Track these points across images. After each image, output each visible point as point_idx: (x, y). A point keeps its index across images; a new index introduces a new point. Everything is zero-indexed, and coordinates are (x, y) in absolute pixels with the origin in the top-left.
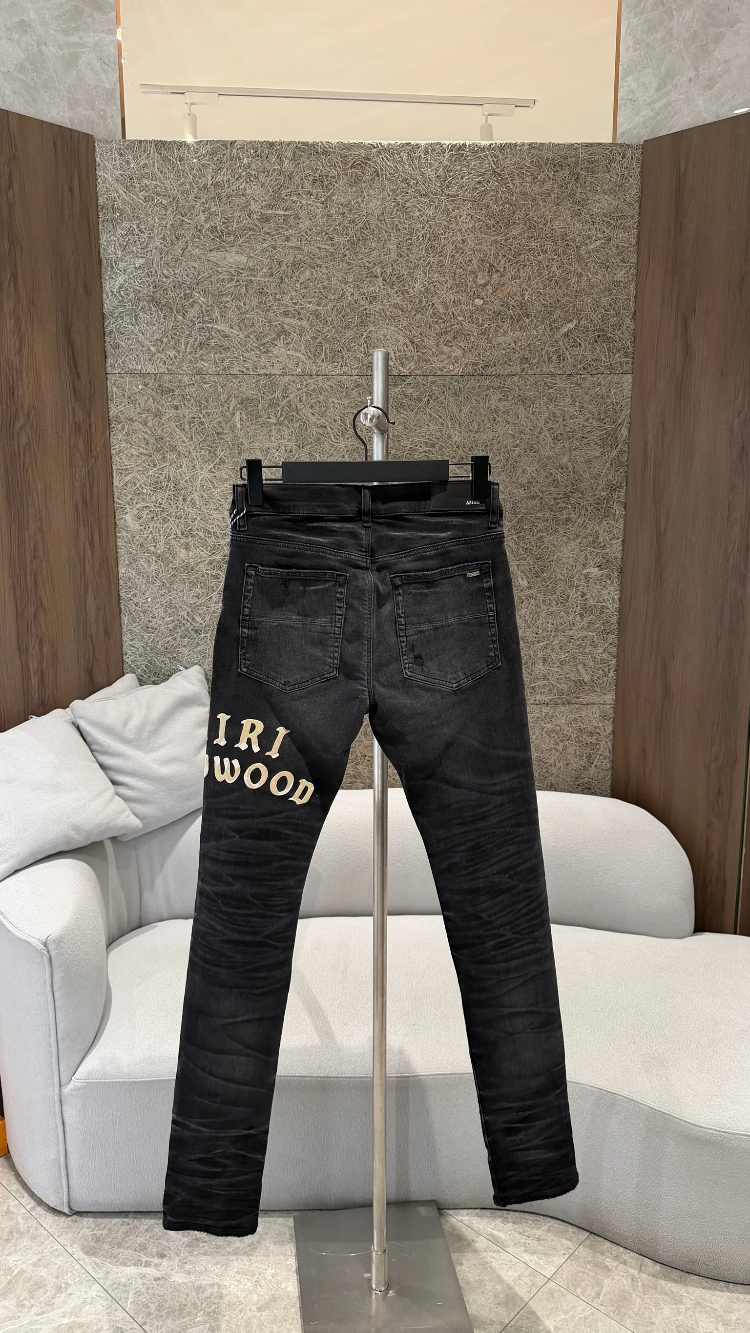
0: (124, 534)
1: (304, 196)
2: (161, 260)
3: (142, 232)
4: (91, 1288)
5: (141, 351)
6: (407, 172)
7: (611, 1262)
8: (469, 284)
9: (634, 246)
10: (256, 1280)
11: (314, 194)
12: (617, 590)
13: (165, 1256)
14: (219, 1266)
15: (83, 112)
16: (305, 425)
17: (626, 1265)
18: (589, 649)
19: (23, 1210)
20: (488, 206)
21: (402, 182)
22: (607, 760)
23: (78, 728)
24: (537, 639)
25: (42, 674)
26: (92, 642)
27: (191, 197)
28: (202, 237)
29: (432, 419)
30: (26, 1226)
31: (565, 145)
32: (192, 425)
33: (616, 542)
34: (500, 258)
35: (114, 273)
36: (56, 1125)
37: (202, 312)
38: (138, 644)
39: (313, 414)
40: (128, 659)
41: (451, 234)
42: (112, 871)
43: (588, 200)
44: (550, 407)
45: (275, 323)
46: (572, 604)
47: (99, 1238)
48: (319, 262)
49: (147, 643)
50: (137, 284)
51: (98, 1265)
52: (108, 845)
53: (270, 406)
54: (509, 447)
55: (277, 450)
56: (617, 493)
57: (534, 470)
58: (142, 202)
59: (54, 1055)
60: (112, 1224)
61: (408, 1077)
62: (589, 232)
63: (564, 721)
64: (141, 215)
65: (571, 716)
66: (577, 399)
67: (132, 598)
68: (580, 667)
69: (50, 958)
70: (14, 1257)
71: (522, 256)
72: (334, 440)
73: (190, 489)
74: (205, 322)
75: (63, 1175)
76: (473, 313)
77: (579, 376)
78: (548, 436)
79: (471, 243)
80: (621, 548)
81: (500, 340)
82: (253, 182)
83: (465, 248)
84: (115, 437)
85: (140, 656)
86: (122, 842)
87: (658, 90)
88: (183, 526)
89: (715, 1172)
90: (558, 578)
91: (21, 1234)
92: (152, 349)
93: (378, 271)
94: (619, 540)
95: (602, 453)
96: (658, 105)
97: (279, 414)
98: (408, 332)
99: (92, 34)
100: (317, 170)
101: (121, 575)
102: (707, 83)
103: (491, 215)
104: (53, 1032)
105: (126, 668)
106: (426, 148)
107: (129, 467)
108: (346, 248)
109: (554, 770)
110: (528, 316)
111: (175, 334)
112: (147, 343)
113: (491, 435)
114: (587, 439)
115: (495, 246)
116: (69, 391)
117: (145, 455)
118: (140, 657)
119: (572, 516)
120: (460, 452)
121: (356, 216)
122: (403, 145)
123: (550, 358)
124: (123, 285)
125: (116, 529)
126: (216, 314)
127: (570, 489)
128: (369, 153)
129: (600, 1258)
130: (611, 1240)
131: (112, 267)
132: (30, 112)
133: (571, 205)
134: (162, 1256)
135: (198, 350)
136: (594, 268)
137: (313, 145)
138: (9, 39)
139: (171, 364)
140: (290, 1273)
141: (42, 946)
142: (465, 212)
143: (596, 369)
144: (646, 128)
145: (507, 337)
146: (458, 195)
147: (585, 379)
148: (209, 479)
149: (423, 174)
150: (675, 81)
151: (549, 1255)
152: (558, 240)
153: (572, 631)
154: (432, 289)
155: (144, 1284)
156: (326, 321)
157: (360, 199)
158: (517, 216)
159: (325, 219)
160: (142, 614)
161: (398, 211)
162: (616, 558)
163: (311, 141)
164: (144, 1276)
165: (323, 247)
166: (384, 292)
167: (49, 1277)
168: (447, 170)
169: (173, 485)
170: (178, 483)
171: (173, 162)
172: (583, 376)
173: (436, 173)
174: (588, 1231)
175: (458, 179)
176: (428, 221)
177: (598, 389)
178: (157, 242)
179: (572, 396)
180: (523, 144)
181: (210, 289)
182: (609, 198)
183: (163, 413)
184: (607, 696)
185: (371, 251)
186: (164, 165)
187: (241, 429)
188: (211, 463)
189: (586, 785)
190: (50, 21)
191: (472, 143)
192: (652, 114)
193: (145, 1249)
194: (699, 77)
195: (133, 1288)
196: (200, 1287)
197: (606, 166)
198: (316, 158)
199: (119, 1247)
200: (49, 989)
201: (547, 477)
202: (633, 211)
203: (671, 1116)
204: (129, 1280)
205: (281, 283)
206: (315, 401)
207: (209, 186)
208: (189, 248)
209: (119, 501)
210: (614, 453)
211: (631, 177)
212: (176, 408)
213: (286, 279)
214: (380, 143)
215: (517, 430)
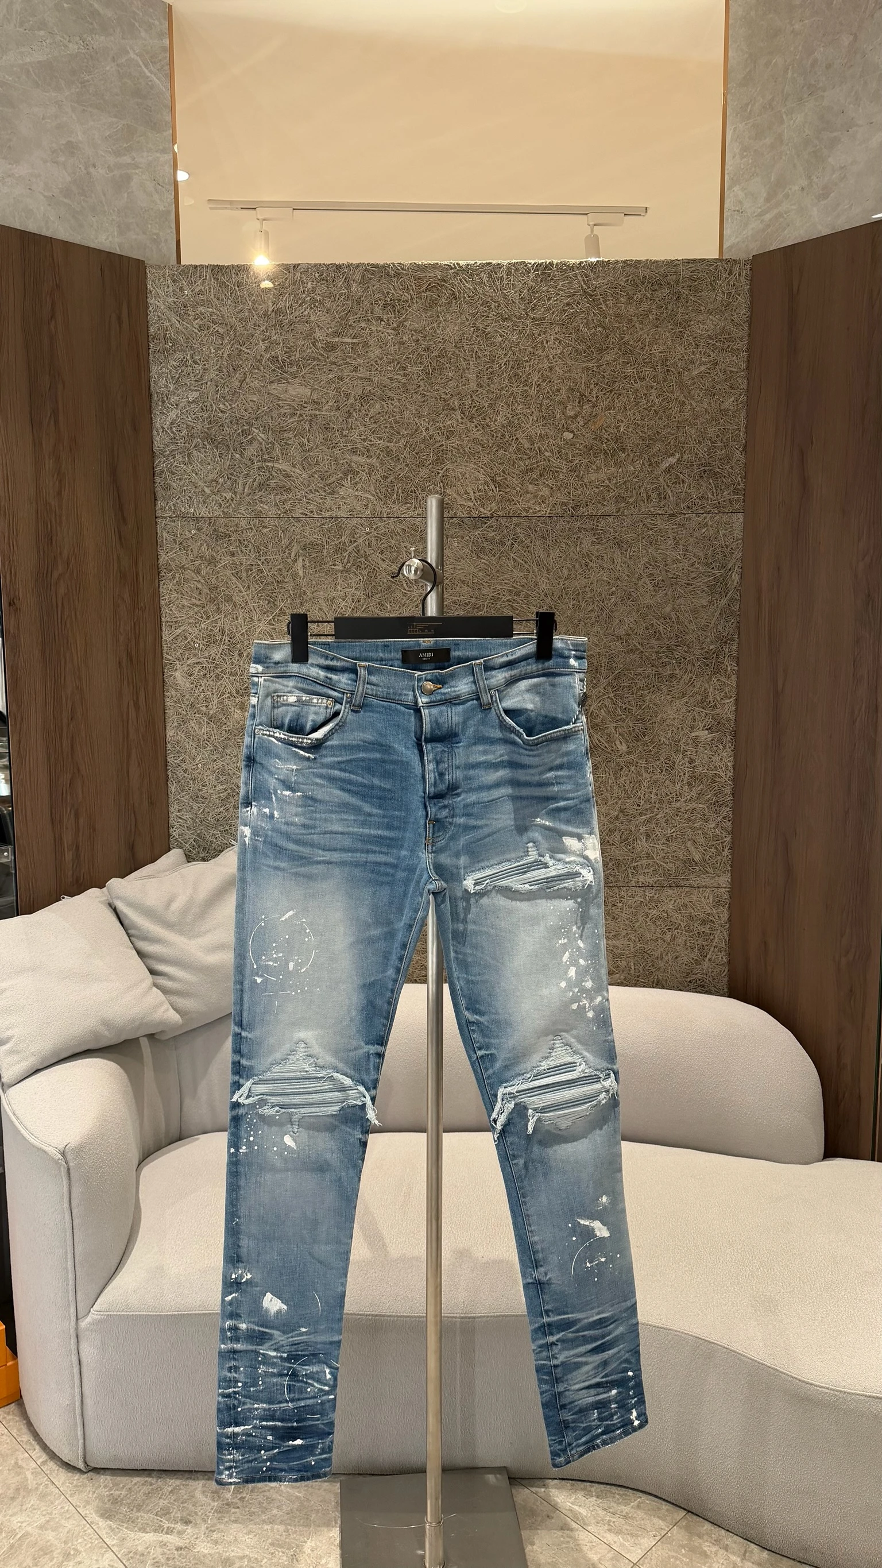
0: (173, 693)
1: (374, 322)
2: (217, 394)
3: (196, 363)
4: (103, 1556)
5: (195, 492)
6: (488, 294)
7: (709, 1546)
8: (558, 416)
9: (743, 371)
10: (293, 1553)
11: (385, 320)
12: (731, 756)
13: (191, 1522)
14: (250, 1536)
15: (134, 237)
16: (374, 573)
17: (727, 1551)
18: (699, 824)
19: (33, 1465)
20: (578, 330)
21: (482, 305)
22: (723, 953)
23: (115, 910)
24: (639, 812)
25: (77, 848)
26: (134, 812)
27: (250, 325)
28: (262, 368)
29: (517, 565)
30: (35, 1482)
31: (663, 261)
32: (250, 573)
33: (728, 701)
34: (592, 386)
35: (165, 408)
36: (72, 1364)
37: (262, 450)
38: (188, 816)
39: (384, 560)
40: (175, 833)
41: (536, 361)
42: (149, 1073)
43: (690, 321)
44: (650, 551)
45: (342, 461)
46: (679, 772)
47: (117, 1499)
48: (390, 394)
49: (196, 814)
50: (190, 419)
51: (113, 1530)
52: (144, 1043)
53: (336, 551)
54: (603, 595)
55: (344, 600)
56: (728, 646)
57: (632, 620)
58: (197, 331)
59: (71, 1283)
60: (133, 1483)
61: (474, 1318)
62: (693, 357)
63: (671, 907)
64: (195, 344)
65: (679, 900)
66: (680, 542)
67: (180, 764)
68: (689, 844)
69: (69, 1169)
70: (19, 1518)
71: (617, 384)
72: (407, 589)
73: (246, 643)
74: (265, 461)
75: (79, 1424)
76: (561, 448)
77: (682, 516)
78: (648, 583)
79: (559, 371)
80: (734, 708)
81: (593, 477)
82: (317, 307)
83: (553, 376)
84: (165, 587)
85: (189, 828)
86: (159, 1041)
87: (767, 200)
88: (238, 684)
89: (829, 1439)
90: (662, 742)
91: (29, 1492)
92: (206, 489)
93: (456, 403)
94: (731, 700)
95: (710, 602)
96: (768, 217)
97: (346, 561)
98: (489, 470)
99: (145, 154)
100: (388, 293)
101: (168, 738)
102: (821, 192)
103: (582, 340)
104: (70, 1256)
105: (172, 842)
106: (509, 268)
107: (179, 619)
108: (421, 378)
109: (661, 964)
110: (623, 450)
111: (232, 474)
112: (200, 483)
113: (583, 582)
114: (693, 586)
115: (586, 373)
116: (114, 537)
117: (197, 606)
118: (188, 830)
119: (677, 672)
120: (548, 600)
121: (431, 343)
122: (483, 265)
123: (649, 497)
124: (176, 420)
125: (164, 688)
126: (277, 452)
127: (673, 641)
128: (445, 275)
129: (697, 1541)
130: (711, 1520)
131: (163, 402)
132: (76, 238)
133: (671, 327)
134: (187, 1522)
135: (257, 491)
136: (699, 396)
137: (384, 267)
138: (54, 162)
139: (227, 507)
140: (333, 1547)
141: (60, 1156)
142: (552, 337)
143: (702, 508)
144: (756, 241)
145: (600, 474)
146: (544, 319)
147: (690, 519)
148: (268, 632)
149: (505, 296)
150: (786, 191)
151: (637, 1536)
152: (657, 366)
153: (679, 803)
154: (516, 422)
155: (163, 1554)
156: (398, 459)
157: (435, 325)
158: (611, 340)
159: (396, 347)
160: (191, 782)
161: (478, 336)
162: (728, 719)
163: (382, 263)
164: (165, 1545)
165: (395, 377)
166: (463, 426)
167: (56, 1542)
168: (532, 291)
169: (228, 639)
170: (234, 637)
171: (231, 288)
172: (687, 516)
173: (520, 295)
174: (685, 1509)
175: (545, 301)
176: (511, 347)
177: (704, 531)
178: (213, 374)
179: (675, 539)
180: (617, 262)
181: (271, 424)
182: (714, 319)
183: (217, 560)
184: (721, 878)
185: (448, 382)
186: (221, 291)
187: (304, 576)
188: (270, 615)
189: (699, 982)
190: (99, 142)
191: (559, 261)
192: (761, 226)
193: (169, 1513)
194: (812, 186)
195: (151, 1558)
196: (228, 1559)
197: (711, 284)
198: (387, 281)
199: (138, 1511)
200: (66, 1205)
201: (647, 629)
202: (743, 332)
203: (778, 1370)
204: (147, 1548)
205: (349, 417)
206: (386, 545)
207: (269, 313)
208: (248, 380)
209: (168, 657)
210: (724, 601)
211: (739, 295)
212: (233, 555)
213: (354, 413)
214: (457, 264)
215: (613, 576)
